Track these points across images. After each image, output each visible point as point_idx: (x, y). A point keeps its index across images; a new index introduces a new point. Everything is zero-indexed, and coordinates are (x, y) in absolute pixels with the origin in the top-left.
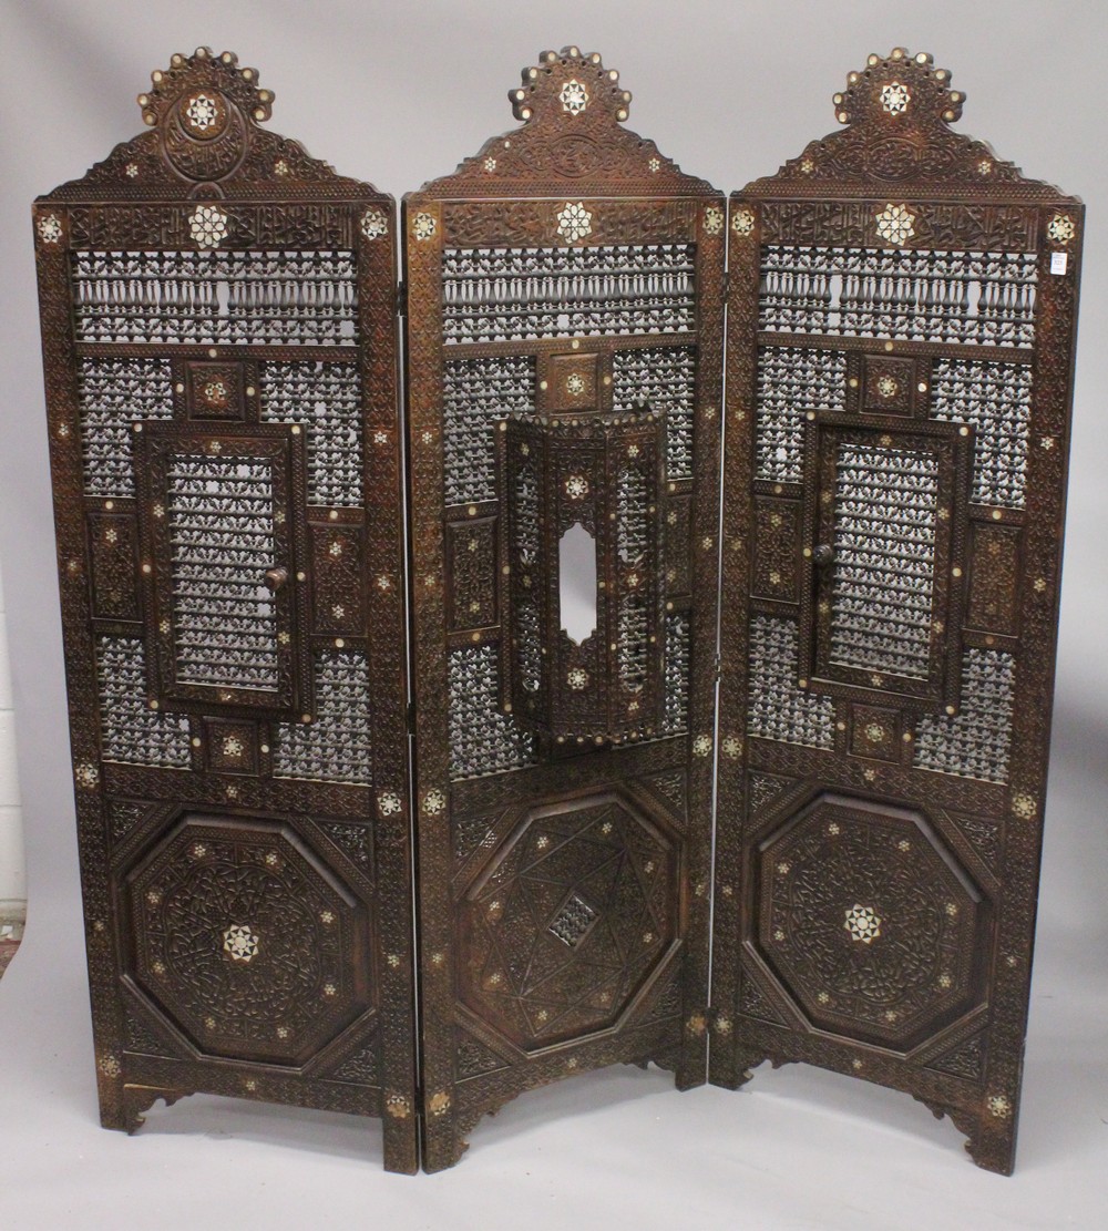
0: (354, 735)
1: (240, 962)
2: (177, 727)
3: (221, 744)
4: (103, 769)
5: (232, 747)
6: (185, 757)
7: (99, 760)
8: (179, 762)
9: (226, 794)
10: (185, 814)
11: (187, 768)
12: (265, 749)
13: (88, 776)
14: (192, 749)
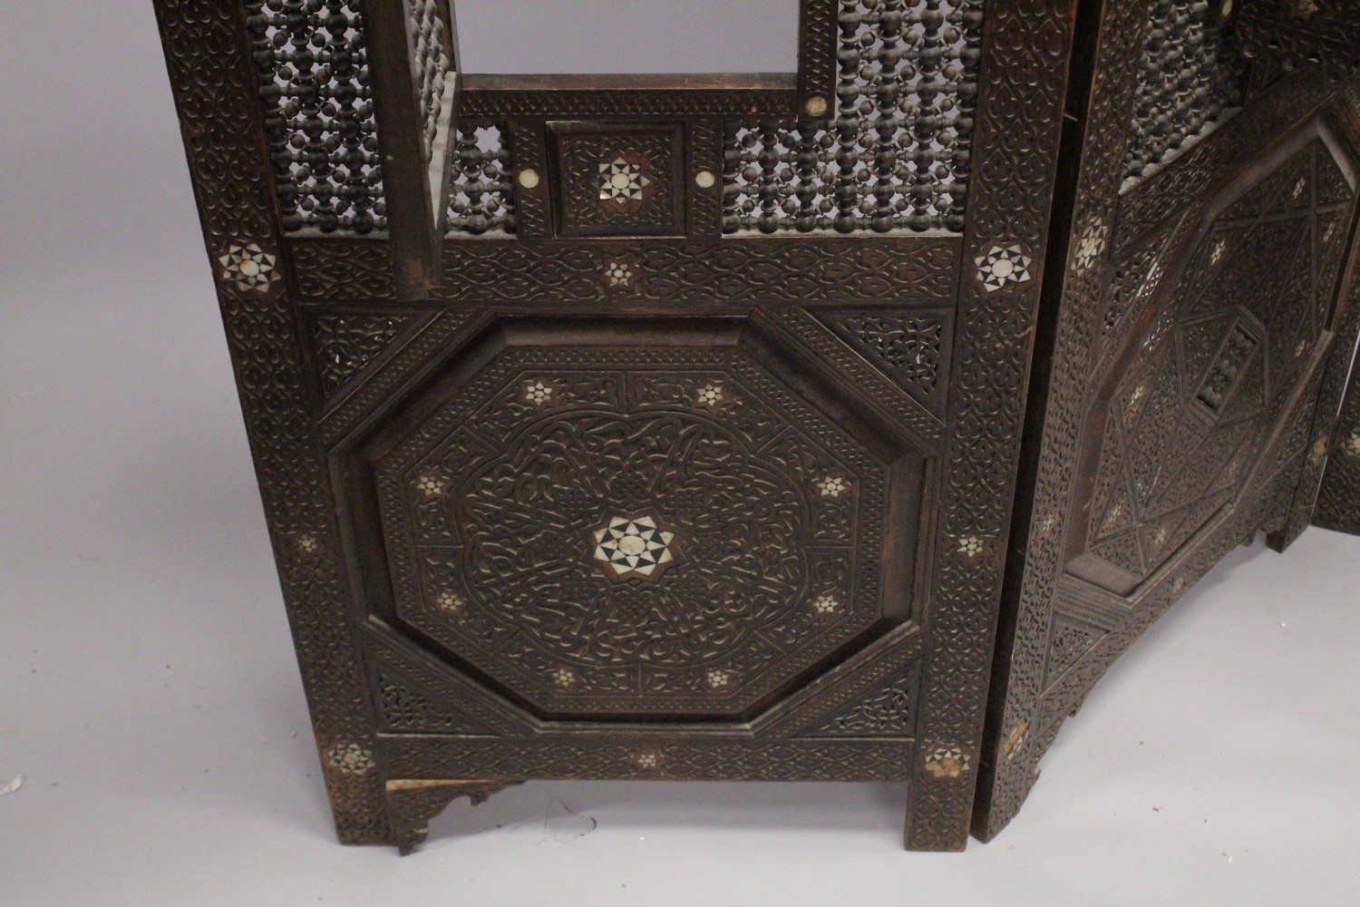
0: (923, 131)
1: (632, 578)
2: (473, 147)
3: (593, 179)
4: (287, 253)
5: (620, 183)
6: (492, 209)
7: (277, 235)
8: (480, 219)
9: (605, 282)
10: (498, 326)
11: (499, 233)
12: (705, 180)
13: (250, 268)
14: (512, 194)
